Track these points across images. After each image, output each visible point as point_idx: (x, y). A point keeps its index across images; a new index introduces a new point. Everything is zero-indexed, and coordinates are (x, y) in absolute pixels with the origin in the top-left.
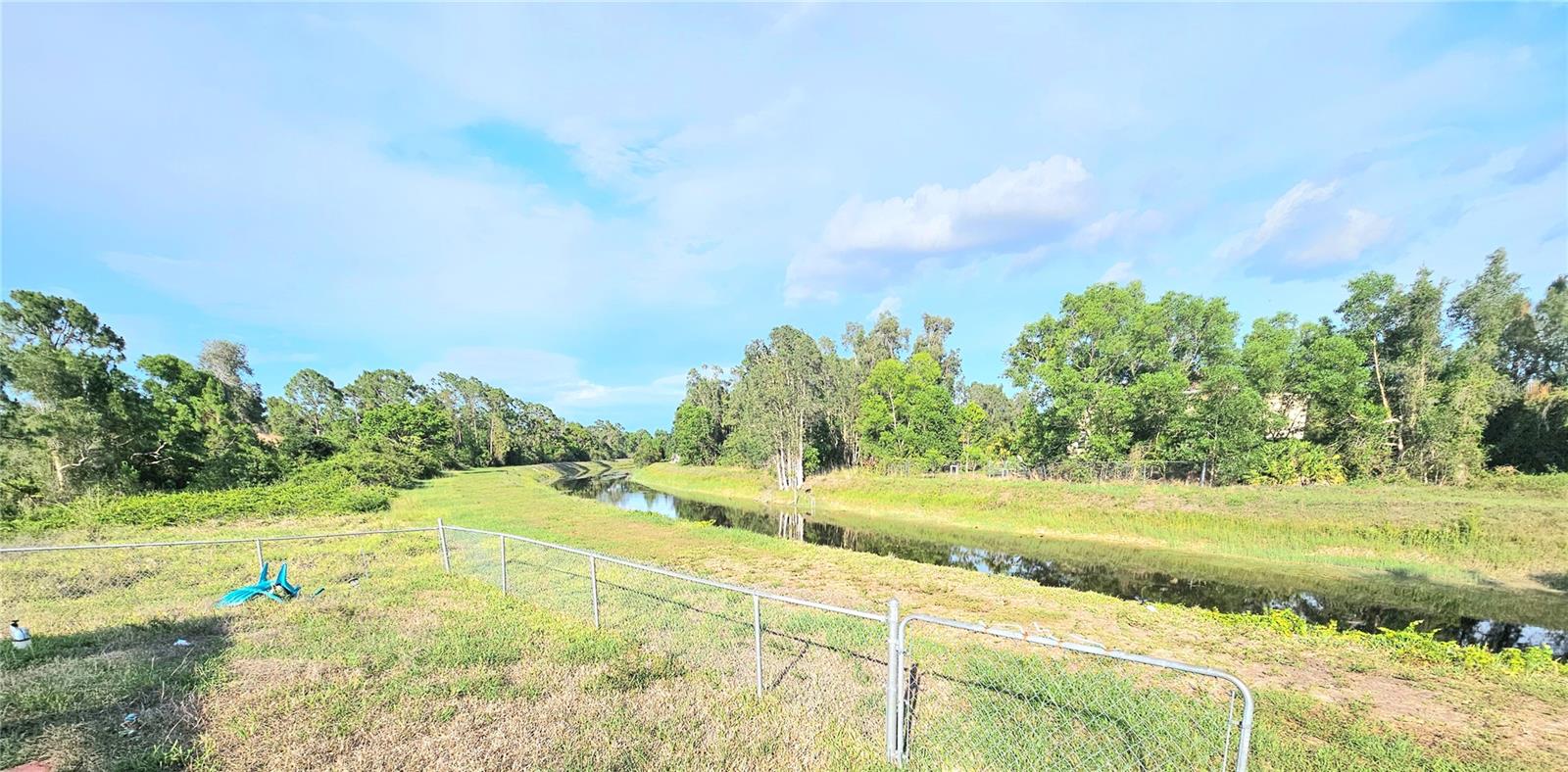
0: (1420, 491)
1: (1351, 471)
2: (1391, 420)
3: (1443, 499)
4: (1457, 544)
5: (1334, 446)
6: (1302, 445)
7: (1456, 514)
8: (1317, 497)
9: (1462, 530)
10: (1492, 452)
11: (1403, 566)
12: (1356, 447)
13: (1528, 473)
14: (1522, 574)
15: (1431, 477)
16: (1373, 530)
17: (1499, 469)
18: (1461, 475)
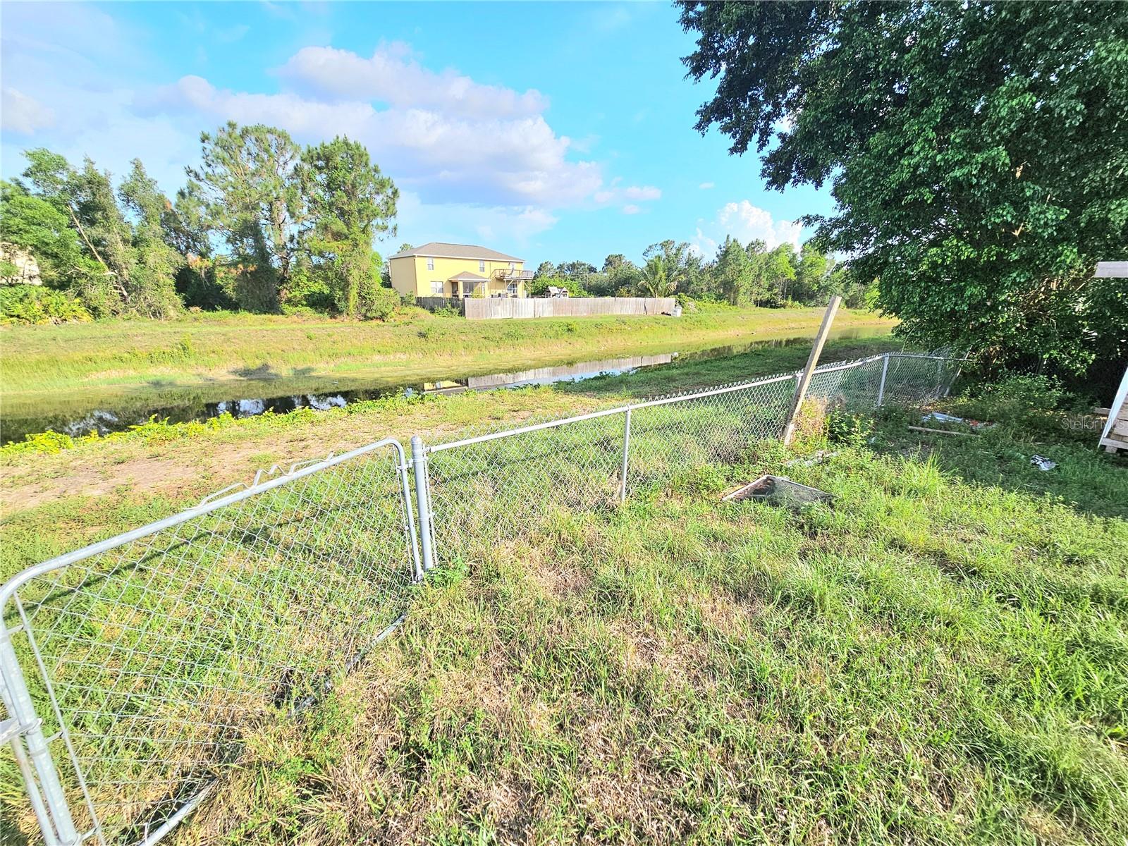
0: (149, 324)
1: (95, 312)
2: (109, 273)
3: (167, 330)
4: (184, 359)
5: (71, 291)
6: (41, 290)
7: (177, 339)
8: (72, 334)
9: (184, 349)
10: (185, 298)
11: (158, 378)
12: (90, 292)
13: (208, 311)
14: (224, 372)
15: (154, 314)
16: (126, 355)
17: (192, 309)
18: (172, 313)
